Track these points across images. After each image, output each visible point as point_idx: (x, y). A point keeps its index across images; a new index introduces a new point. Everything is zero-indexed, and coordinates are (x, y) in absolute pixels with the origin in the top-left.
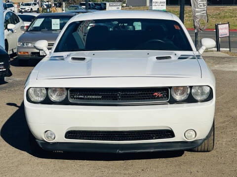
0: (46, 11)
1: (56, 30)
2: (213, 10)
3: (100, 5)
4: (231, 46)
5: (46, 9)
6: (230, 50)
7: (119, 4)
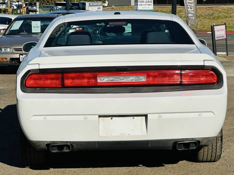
0: (16, 12)
1: (37, 33)
2: (205, 10)
3: (78, 5)
4: (228, 50)
5: (16, 10)
6: (227, 54)
7: (100, 4)
